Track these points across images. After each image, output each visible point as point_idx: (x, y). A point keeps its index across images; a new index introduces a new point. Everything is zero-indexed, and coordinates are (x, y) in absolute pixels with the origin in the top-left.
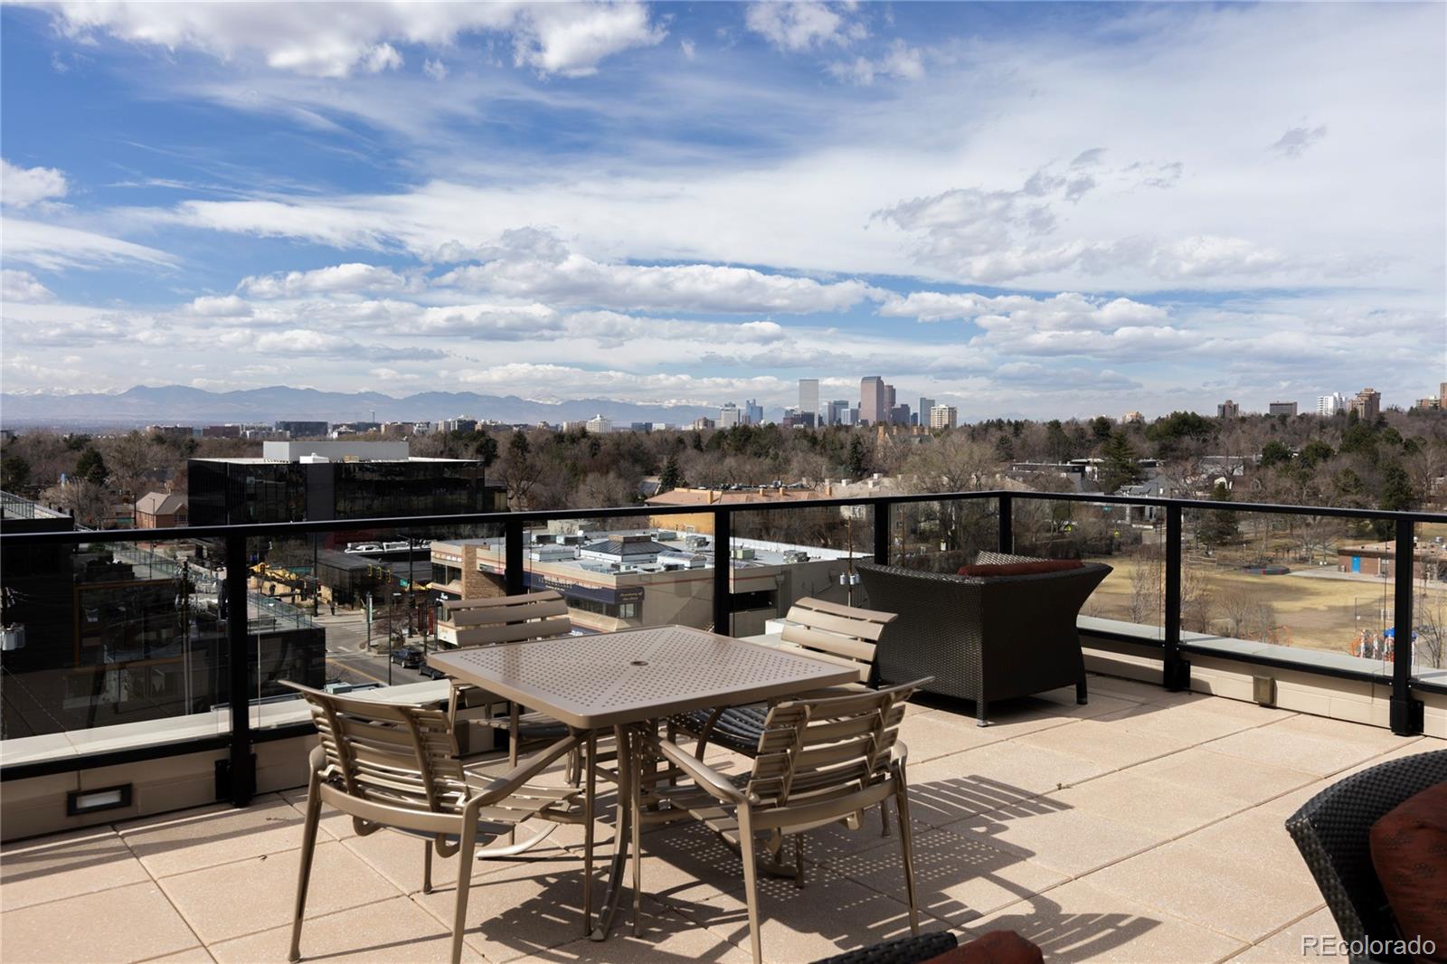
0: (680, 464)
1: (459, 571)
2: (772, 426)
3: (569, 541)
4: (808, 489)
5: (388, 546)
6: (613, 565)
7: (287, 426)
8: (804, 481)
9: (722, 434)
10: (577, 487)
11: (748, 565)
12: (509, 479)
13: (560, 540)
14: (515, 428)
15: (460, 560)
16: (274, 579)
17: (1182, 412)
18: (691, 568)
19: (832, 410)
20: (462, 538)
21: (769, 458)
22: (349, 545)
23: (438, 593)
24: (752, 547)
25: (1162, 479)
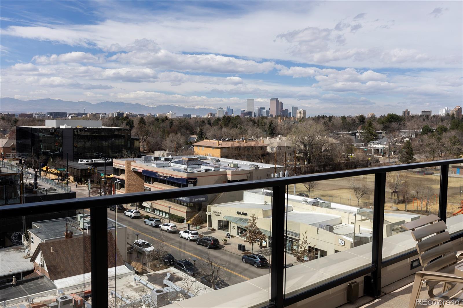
0: (204, 130)
1: (124, 170)
2: (238, 116)
3: (166, 160)
4: (254, 141)
5: (95, 161)
6: (185, 169)
7: (51, 114)
8: (253, 137)
9: (218, 119)
10: (166, 139)
11: (236, 170)
12: (139, 135)
13: (163, 159)
14: (139, 116)
15: (124, 166)
16: (51, 173)
17: (392, 114)
18: (214, 170)
19: (259, 111)
20: (124, 158)
21: (238, 128)
22: (79, 160)
23: (116, 179)
24: (236, 163)
25: (385, 138)
